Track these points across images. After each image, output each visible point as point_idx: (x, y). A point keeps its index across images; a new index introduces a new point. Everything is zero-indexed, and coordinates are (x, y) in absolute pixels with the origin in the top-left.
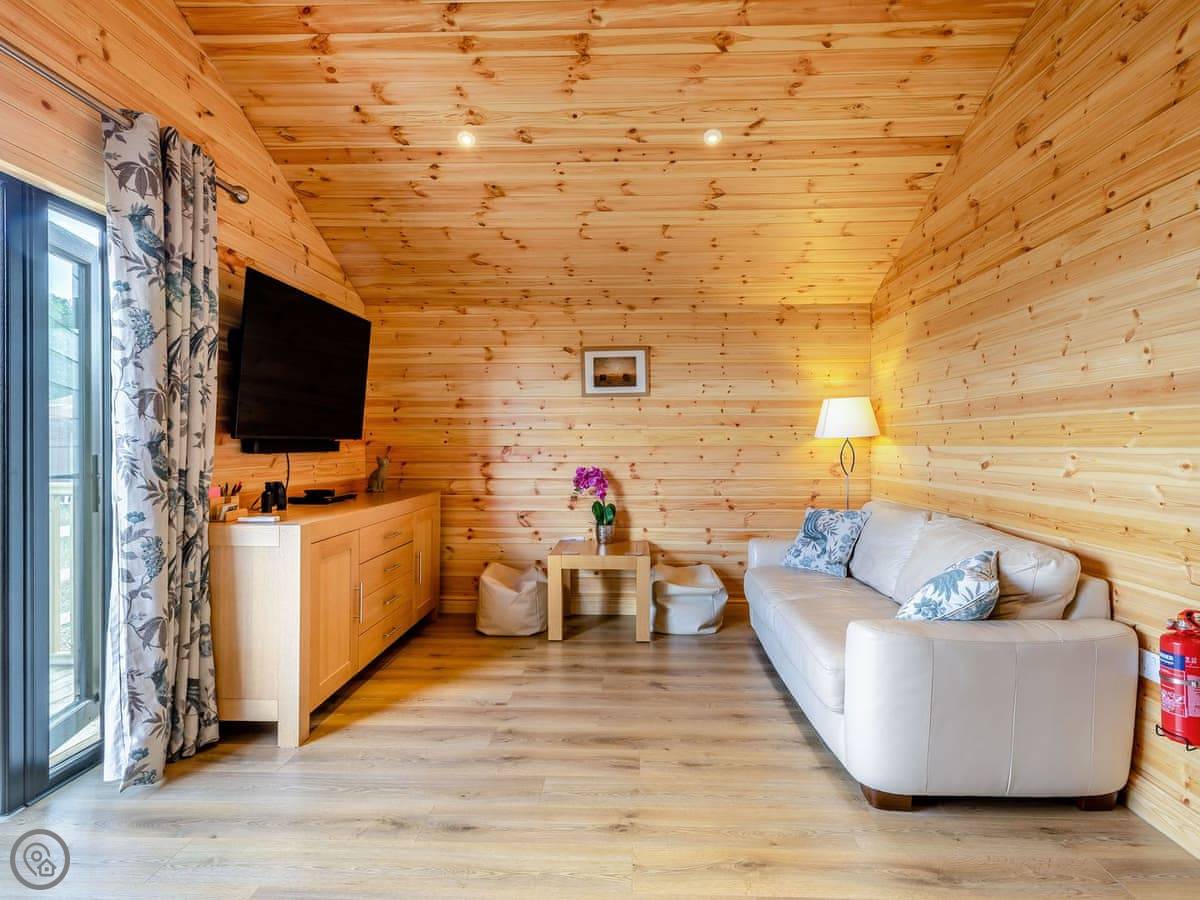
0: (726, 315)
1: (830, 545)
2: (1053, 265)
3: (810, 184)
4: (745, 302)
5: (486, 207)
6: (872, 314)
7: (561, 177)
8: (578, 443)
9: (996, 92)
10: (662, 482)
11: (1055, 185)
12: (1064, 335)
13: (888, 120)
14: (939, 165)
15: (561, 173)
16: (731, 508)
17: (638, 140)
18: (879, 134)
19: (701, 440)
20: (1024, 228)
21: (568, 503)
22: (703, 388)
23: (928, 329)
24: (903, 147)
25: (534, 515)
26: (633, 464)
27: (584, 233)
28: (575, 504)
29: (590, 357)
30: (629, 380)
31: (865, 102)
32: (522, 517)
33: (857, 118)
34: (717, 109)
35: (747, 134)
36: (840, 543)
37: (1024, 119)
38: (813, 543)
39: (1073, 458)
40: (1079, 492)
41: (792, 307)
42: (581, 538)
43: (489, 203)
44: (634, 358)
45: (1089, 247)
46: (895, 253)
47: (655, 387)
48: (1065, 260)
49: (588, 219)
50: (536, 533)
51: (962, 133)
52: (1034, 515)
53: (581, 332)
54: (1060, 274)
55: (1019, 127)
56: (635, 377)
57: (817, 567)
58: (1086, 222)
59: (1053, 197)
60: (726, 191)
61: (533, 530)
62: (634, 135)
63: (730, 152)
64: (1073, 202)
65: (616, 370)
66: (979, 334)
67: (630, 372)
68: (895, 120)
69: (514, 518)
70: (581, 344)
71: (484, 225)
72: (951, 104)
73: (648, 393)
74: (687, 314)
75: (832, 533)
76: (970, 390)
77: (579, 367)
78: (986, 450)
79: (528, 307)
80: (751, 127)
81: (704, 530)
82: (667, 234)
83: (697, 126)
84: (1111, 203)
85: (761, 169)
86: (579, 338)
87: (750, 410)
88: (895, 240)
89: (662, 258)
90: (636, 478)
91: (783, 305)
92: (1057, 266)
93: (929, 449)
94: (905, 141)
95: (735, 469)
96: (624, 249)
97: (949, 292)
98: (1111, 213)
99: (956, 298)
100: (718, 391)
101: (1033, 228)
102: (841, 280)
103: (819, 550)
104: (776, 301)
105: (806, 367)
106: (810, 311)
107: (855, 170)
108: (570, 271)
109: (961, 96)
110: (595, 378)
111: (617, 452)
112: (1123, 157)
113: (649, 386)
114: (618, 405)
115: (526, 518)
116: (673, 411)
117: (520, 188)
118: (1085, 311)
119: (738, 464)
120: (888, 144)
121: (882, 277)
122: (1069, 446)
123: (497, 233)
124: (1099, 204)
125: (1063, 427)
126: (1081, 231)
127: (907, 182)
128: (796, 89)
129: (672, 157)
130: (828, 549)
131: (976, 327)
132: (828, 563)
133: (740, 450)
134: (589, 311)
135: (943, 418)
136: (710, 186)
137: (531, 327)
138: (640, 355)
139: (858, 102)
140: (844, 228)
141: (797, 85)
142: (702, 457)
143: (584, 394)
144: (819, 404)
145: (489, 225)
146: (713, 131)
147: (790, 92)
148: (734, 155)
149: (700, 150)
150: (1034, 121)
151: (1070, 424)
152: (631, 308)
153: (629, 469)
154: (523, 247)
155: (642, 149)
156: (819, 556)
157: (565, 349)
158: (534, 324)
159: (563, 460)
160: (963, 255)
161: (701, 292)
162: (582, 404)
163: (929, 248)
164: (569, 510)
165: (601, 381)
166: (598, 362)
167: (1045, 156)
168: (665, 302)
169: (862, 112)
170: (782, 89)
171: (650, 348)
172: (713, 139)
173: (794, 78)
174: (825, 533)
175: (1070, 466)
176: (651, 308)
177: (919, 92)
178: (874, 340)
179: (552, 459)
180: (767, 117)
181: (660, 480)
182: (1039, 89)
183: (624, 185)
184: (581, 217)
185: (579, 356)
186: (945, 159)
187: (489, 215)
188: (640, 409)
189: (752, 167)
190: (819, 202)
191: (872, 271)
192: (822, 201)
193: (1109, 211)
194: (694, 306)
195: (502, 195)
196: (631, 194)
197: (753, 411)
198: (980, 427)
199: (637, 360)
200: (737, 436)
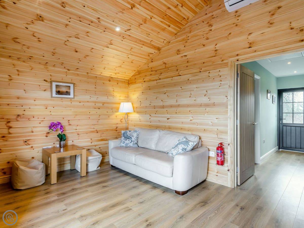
0: (96, 77)
1: (133, 139)
2: (187, 80)
3: (132, 48)
4: (102, 74)
5: (32, 22)
6: (129, 82)
7: (69, 23)
8: (50, 113)
9: (171, 42)
10: (79, 126)
11: (187, 64)
12: (190, 93)
13: (152, 40)
14: (155, 52)
15: (69, 22)
16: (97, 132)
17: (99, 21)
18: (149, 42)
19: (90, 113)
20: (179, 71)
21: (45, 135)
22: (90, 98)
23: (150, 88)
24: (152, 46)
25: (30, 140)
26: (69, 121)
27: (66, 43)
28: (48, 135)
29: (54, 84)
30: (68, 93)
31: (151, 34)
32: (26, 142)
33: (148, 37)
34: (123, 22)
35: (125, 31)
36: (135, 139)
37: (179, 49)
38: (128, 139)
39: (192, 117)
40: (194, 124)
41: (112, 78)
42: (51, 147)
43: (34, 21)
44: (70, 86)
45: (197, 77)
46: (138, 69)
47: (76, 96)
48: (190, 79)
49: (70, 39)
50: (32, 147)
51: (161, 47)
52: (182, 129)
53: (51, 75)
54: (188, 82)
55: (178, 50)
56: (70, 92)
57: (130, 145)
58: (195, 73)
59: (187, 67)
60: (113, 44)
61: (31, 146)
62: (99, 20)
63: (120, 34)
64: (192, 68)
65: (64, 90)
66: (166, 91)
67: (68, 91)
68: (154, 40)
69: (22, 143)
70: (51, 79)
71: (27, 28)
72: (163, 41)
73: (74, 98)
74: (85, 75)
75: (133, 136)
76: (163, 103)
77: (50, 87)
78: (169, 115)
79: (29, 63)
80: (127, 30)
81: (90, 139)
82: (92, 51)
83: (116, 24)
84: (201, 71)
85: (124, 41)
86: (50, 77)
87: (102, 105)
88: (140, 66)
89: (86, 57)
90: (70, 125)
91: (110, 77)
92: (188, 80)
93: (150, 115)
94: (153, 45)
95: (98, 121)
96: (76, 52)
97: (157, 81)
98: (201, 72)
99: (159, 82)
100: (94, 99)
101: (181, 72)
102: (125, 73)
103: (131, 141)
104: (108, 76)
105: (116, 94)
106: (116, 79)
107: (141, 48)
108: (54, 54)
109: (165, 40)
110: (56, 92)
111: (63, 117)
112: (204, 63)
113: (74, 95)
114: (64, 101)
115: (27, 142)
116: (82, 104)
117: (51, 21)
118: (195, 90)
119: (99, 119)
120: (150, 45)
121: (133, 74)
122: (191, 115)
123: (32, 33)
124: (198, 70)
125: (190, 111)
126: (194, 74)
127: (148, 54)
128: (141, 25)
129: (105, 30)
130: (133, 140)
131: (165, 90)
132: (133, 144)
133: (100, 116)
134: (54, 69)
135: (155, 108)
136: (110, 41)
137: (30, 70)
138: (72, 86)
139: (149, 33)
140: (132, 61)
141: (141, 24)
142: (90, 118)
143: (52, 97)
144: (120, 104)
145: (30, 29)
146: (119, 28)
147: (139, 26)
148: (120, 35)
149: (113, 32)
150: (182, 50)
151: (191, 111)
152: (68, 70)
153: (67, 122)
154: (39, 41)
155: (98, 24)
156: (130, 143)
157: (45, 80)
158: (32, 69)
159: (43, 119)
160: (161, 73)
161: (91, 69)
162: (51, 100)
163: (150, 70)
164: (46, 137)
165: (59, 92)
166: (57, 86)
167: (184, 58)
168: (80, 70)
169: (149, 36)
170: (138, 24)
171: (75, 84)
172: (118, 29)
173: (142, 23)
174: (131, 137)
175: (192, 119)
176: (75, 71)
177: (159, 36)
178: (130, 89)
179: (39, 119)
180: (132, 29)
181: (77, 125)
182: (183, 44)
183: (88, 33)
184: (67, 37)
185: (50, 83)
186: (156, 51)
187: (32, 26)
188: (71, 103)
189: (122, 40)
190: (131, 53)
191: (133, 72)
192: (132, 53)
193: (200, 72)
194: (88, 73)
195: (43, 21)
196: (88, 36)
197: (103, 105)
198: (167, 111)
199: (71, 87)
200: (99, 111)
